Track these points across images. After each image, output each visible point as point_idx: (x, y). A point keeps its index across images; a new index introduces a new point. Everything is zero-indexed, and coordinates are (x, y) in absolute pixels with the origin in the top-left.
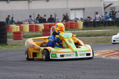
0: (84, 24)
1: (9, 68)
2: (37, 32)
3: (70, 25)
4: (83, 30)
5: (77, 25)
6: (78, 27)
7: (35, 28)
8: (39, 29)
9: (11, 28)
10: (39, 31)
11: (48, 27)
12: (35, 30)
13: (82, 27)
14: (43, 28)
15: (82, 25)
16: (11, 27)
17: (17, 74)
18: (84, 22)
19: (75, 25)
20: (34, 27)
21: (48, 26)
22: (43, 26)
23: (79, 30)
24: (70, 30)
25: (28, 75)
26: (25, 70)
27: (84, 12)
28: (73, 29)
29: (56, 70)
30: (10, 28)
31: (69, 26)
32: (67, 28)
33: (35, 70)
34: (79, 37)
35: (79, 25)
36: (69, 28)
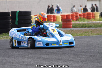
0: (101, 15)
1: (44, 56)
2: (54, 22)
3: (87, 16)
4: (100, 20)
5: (94, 15)
6: (95, 18)
7: (52, 19)
8: (56, 19)
10: (56, 21)
11: (66, 18)
12: (52, 20)
13: (99, 17)
15: (99, 16)
17: (54, 63)
18: (101, 13)
19: (91, 15)
20: (52, 17)
21: (66, 16)
22: (61, 16)
23: (95, 21)
24: (87, 20)
25: (65, 63)
26: (61, 59)
27: (100, 3)
28: (90, 20)
29: (91, 59)
32: (84, 19)
33: (70, 58)
34: (99, 27)
35: (96, 16)
36: (86, 18)
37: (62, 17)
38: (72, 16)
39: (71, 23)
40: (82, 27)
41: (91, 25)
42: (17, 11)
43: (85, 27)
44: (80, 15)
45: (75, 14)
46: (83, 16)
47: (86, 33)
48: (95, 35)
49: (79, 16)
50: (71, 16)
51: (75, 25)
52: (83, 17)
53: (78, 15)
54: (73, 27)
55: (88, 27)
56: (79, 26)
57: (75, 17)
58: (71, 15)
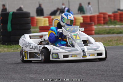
3: (120, 17)
9: (37, 22)
14: (82, 21)
16: (37, 19)
21: (89, 18)
22: (82, 18)
29: (98, 80)
30: (35, 21)
31: (118, 18)
32: (116, 21)
36: (119, 20)
37: (83, 20)
38: (99, 17)
39: (92, 28)
40: (108, 33)
41: (121, 30)
42: (10, 12)
43: (113, 33)
44: (110, 16)
45: (102, 15)
46: (114, 17)
47: (108, 42)
48: (121, 45)
49: (108, 18)
50: (96, 18)
51: (99, 31)
52: (114, 19)
53: (107, 16)
54: (96, 33)
55: (118, 33)
56: (104, 33)
57: (102, 19)
58: (96, 16)
